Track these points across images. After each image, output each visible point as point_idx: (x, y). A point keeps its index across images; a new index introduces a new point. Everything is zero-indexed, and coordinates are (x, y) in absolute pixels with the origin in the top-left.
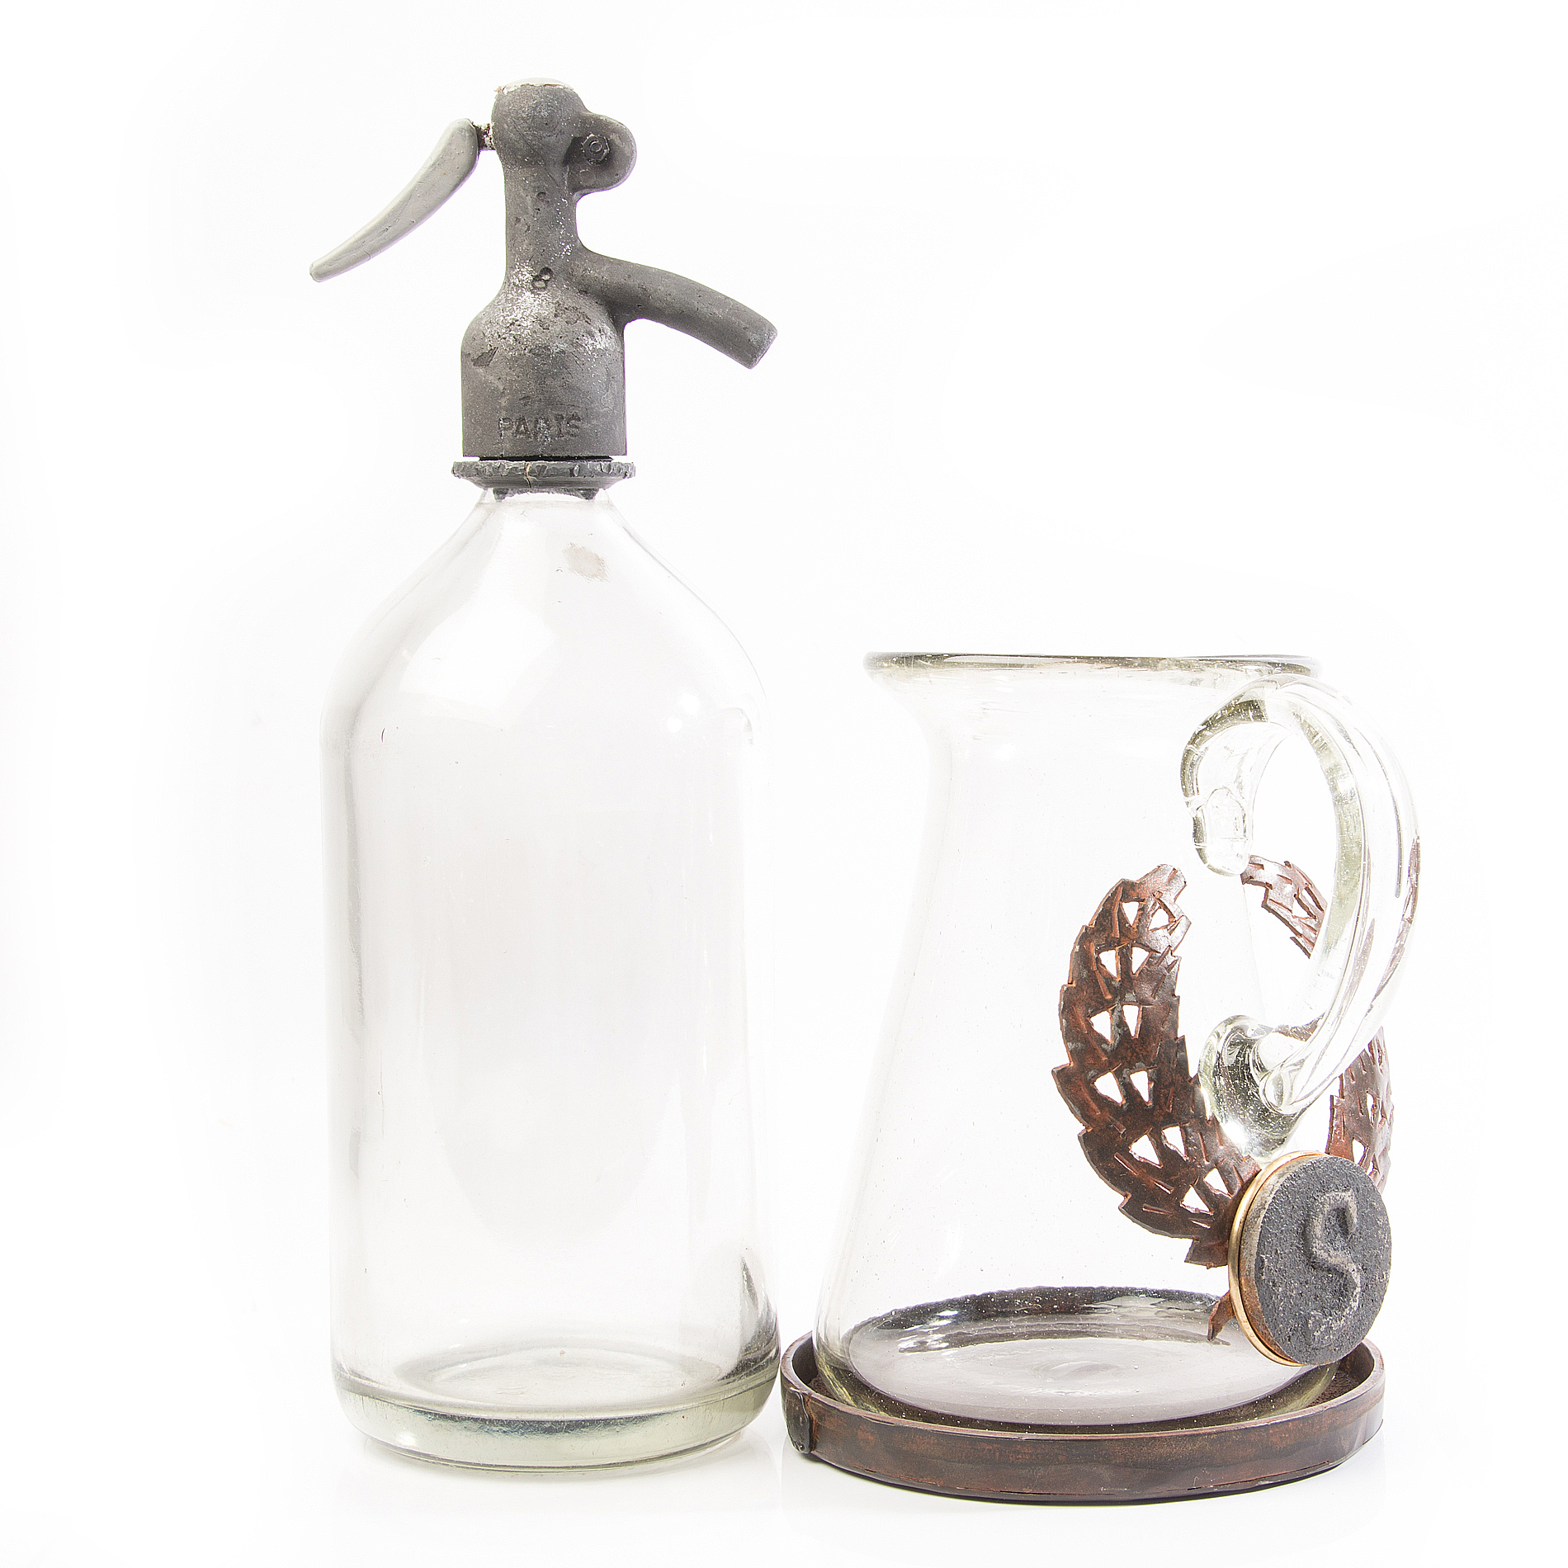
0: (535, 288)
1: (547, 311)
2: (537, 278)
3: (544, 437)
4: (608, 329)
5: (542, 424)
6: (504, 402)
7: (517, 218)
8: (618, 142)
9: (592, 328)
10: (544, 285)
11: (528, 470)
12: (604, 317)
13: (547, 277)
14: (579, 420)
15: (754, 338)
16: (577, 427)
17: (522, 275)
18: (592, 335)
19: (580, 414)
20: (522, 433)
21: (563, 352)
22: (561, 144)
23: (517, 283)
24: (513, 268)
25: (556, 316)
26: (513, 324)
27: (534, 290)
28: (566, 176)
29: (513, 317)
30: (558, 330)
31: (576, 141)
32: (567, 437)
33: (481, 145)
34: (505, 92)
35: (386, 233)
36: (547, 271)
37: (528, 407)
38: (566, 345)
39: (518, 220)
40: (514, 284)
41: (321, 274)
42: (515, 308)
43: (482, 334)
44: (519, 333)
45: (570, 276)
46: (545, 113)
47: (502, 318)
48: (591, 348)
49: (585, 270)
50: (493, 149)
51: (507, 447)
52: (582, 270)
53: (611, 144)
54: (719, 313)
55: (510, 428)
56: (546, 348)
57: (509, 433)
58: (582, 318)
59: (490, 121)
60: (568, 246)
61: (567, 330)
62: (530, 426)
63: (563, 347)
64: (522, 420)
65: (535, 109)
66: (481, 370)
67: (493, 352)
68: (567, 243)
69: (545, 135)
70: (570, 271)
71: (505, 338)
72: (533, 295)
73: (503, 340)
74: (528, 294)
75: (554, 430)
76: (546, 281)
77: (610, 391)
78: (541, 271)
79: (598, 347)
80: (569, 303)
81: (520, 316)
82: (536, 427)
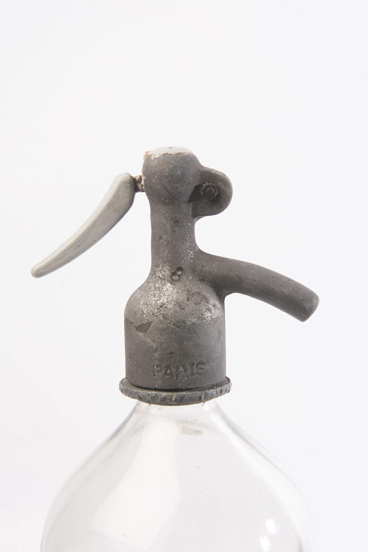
0: (173, 280)
1: (183, 297)
2: (174, 274)
3: (182, 377)
4: (217, 303)
5: (181, 369)
6: (157, 355)
7: (160, 236)
8: (223, 187)
9: (210, 306)
10: (178, 278)
11: (173, 399)
12: (215, 296)
13: (180, 273)
14: (203, 364)
15: (307, 306)
16: (202, 369)
17: (164, 271)
18: (209, 310)
19: (204, 361)
20: (168, 374)
21: (194, 324)
22: (187, 190)
23: (161, 276)
24: (158, 266)
25: (188, 300)
26: (161, 306)
27: (172, 282)
28: (190, 209)
29: (161, 301)
30: (190, 310)
31: (197, 188)
32: (197, 376)
33: (136, 189)
34: (152, 157)
35: (79, 248)
36: (180, 269)
37: (173, 359)
38: (196, 319)
39: (161, 238)
40: (159, 277)
41: (39, 274)
42: (162, 295)
43: (141, 312)
44: (166, 313)
45: (193, 271)
46: (179, 173)
47: (154, 302)
48: (210, 319)
49: (203, 266)
50: (143, 191)
51: (158, 384)
52: (200, 266)
53: (218, 188)
54: (286, 291)
55: (161, 371)
56: (184, 322)
57: (161, 374)
58: (203, 299)
59: (141, 174)
60: (192, 252)
61: (196, 309)
62: (174, 371)
63: (194, 320)
64: (168, 367)
65: (173, 170)
66: (141, 334)
67: (149, 324)
68: (191, 250)
69: (179, 186)
70: (193, 267)
71: (157, 316)
72: (172, 286)
73: (155, 317)
74: (169, 284)
75: (189, 372)
76: (179, 276)
77: (220, 343)
78: (177, 269)
79: (214, 317)
80: (195, 289)
81: (165, 301)
82: (177, 371)
